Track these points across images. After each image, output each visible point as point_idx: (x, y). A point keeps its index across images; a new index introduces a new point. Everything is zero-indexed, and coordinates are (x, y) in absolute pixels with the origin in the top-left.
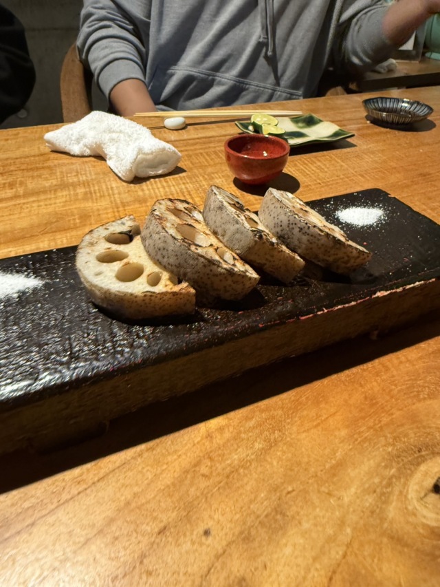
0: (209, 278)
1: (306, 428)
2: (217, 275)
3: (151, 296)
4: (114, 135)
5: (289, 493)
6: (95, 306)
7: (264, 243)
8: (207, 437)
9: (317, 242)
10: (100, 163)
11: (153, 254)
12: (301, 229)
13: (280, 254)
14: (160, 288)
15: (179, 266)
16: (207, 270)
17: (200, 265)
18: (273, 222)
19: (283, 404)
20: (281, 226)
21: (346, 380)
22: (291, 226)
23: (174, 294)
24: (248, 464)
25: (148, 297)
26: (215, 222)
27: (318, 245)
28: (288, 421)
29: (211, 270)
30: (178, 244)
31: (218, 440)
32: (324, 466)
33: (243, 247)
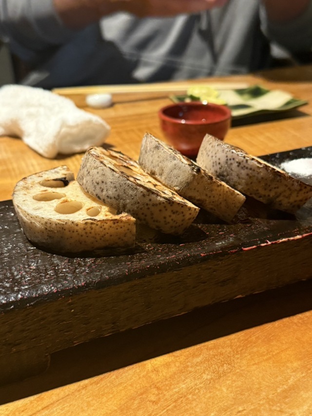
0: (148, 208)
1: (256, 361)
2: (156, 205)
3: (92, 223)
4: (33, 110)
5: (239, 412)
6: (33, 244)
7: (202, 177)
8: (153, 372)
9: (256, 175)
10: (15, 142)
11: (91, 189)
12: (240, 163)
13: (219, 188)
14: (100, 217)
15: (118, 198)
16: (146, 200)
17: (139, 195)
18: (212, 161)
19: (231, 343)
20: (219, 163)
21: (299, 322)
22: (229, 162)
23: (115, 221)
24: (197, 391)
25: (89, 225)
26: (152, 162)
27: (257, 179)
28: (238, 356)
29: (150, 200)
30: (117, 175)
31: (164, 372)
32: (276, 390)
33: (181, 183)
